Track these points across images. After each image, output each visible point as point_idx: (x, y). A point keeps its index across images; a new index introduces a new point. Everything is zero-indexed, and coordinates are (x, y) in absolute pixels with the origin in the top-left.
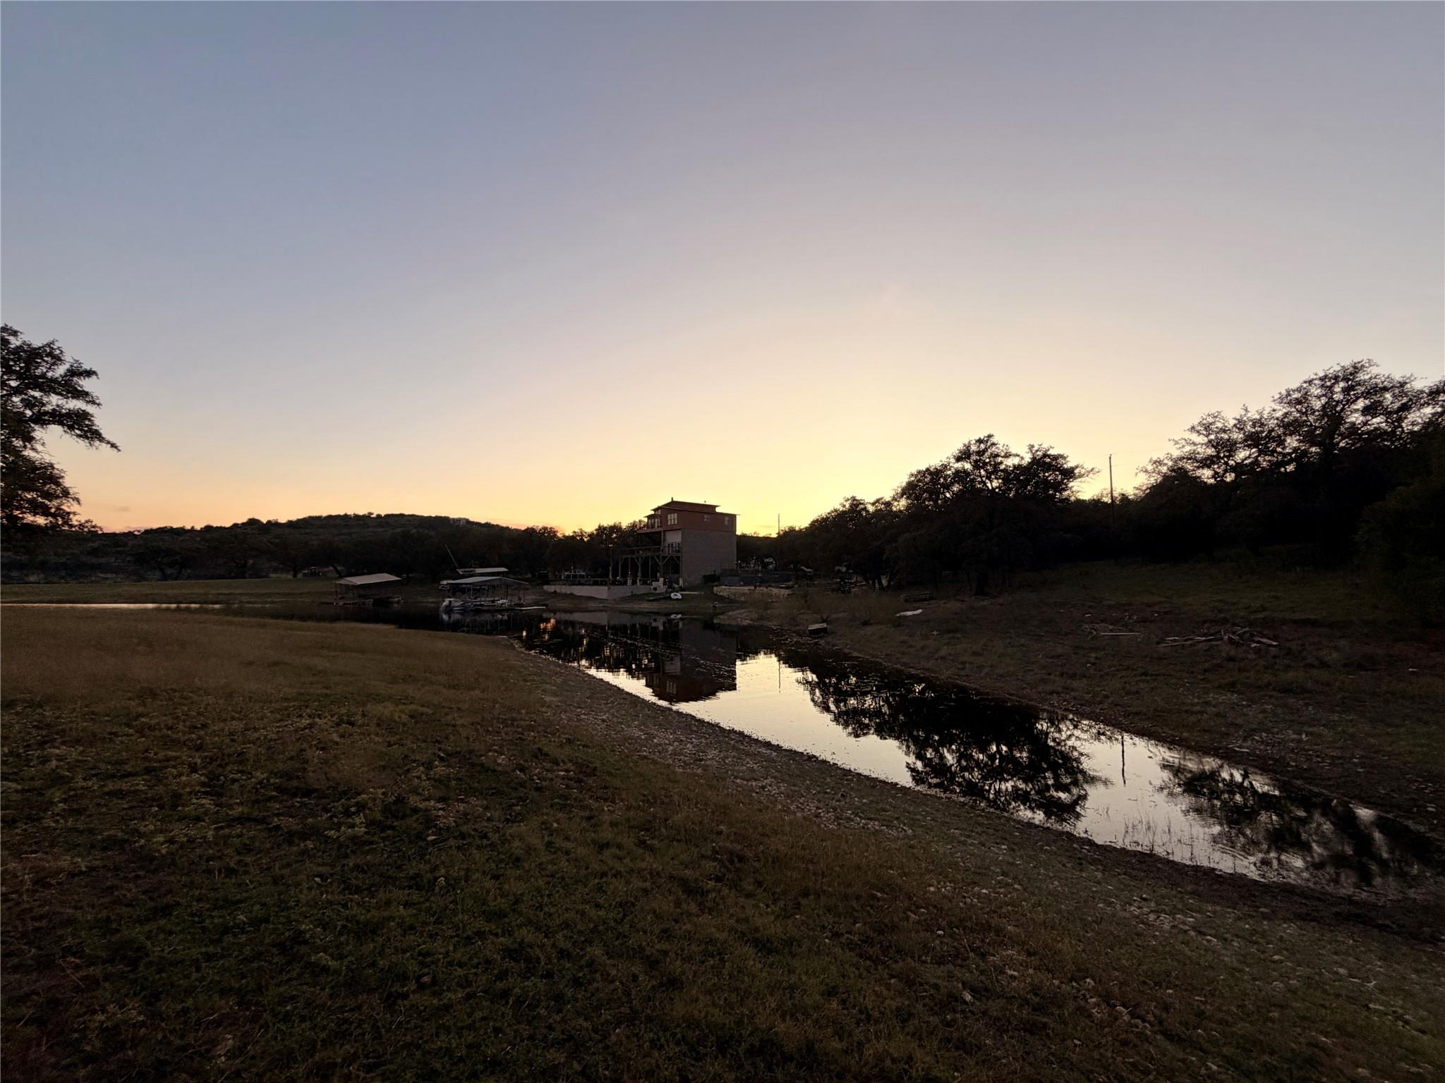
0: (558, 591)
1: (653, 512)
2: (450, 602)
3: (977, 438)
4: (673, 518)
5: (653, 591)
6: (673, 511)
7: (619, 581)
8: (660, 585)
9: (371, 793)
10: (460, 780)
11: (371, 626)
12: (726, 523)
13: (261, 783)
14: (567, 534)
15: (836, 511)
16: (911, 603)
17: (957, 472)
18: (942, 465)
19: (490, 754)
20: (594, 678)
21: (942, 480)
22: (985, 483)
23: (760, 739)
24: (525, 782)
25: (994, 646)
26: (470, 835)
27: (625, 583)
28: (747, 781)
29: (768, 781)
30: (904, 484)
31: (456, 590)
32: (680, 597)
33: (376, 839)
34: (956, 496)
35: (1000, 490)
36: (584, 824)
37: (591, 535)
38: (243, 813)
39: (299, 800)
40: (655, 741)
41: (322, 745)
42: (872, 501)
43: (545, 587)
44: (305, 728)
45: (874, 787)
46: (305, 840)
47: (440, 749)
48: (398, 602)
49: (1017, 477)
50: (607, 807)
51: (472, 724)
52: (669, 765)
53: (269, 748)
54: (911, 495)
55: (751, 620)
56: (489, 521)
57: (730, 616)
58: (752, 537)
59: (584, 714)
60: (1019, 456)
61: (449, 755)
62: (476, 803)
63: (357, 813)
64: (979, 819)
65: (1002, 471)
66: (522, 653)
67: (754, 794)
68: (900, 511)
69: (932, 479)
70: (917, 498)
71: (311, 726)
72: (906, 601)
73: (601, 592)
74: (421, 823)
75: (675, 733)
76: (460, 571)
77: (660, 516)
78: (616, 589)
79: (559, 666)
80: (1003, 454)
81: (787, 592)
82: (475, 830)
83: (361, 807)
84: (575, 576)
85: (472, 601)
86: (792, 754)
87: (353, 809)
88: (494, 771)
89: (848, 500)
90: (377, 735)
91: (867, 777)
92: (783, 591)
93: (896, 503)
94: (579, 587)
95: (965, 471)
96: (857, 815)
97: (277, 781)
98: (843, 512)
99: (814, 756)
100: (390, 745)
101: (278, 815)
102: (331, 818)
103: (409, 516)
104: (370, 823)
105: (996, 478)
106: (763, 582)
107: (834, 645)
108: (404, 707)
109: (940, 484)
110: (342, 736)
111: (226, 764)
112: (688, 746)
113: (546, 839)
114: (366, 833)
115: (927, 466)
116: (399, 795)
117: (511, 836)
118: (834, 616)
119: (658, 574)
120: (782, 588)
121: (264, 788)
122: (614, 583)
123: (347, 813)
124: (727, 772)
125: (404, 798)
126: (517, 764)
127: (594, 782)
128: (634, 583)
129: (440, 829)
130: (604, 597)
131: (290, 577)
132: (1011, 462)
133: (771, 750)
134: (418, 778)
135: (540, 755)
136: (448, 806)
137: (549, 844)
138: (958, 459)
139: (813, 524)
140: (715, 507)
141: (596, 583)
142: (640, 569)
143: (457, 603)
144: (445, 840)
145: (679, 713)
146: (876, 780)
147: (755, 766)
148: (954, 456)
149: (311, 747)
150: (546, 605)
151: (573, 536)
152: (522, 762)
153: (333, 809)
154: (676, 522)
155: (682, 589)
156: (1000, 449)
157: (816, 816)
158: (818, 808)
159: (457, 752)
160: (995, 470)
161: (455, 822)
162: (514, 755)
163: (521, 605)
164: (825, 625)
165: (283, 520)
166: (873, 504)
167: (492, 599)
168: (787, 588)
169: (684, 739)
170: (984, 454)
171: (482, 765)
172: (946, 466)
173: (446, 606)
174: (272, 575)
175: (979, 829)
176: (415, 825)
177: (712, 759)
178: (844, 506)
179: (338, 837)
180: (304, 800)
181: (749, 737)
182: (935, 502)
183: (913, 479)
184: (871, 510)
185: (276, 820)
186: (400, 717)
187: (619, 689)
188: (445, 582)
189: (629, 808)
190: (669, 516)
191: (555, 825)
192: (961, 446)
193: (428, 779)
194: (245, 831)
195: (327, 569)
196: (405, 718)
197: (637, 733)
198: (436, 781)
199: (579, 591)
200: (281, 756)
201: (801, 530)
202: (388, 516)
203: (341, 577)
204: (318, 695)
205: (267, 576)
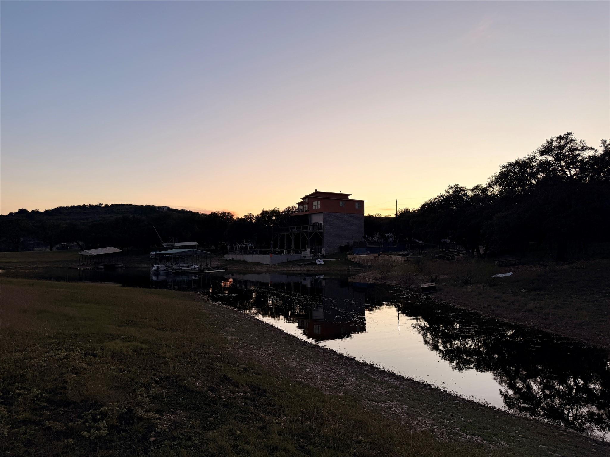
0: (235, 259)
1: (302, 200)
2: (158, 267)
3: (559, 136)
4: (316, 205)
5: (303, 259)
6: (317, 199)
7: (278, 251)
8: (307, 253)
9: (110, 406)
10: (170, 397)
11: (103, 285)
12: (357, 207)
13: (36, 396)
14: (240, 217)
15: (442, 196)
16: (504, 267)
17: (542, 164)
18: (529, 158)
19: (190, 379)
20: (262, 322)
21: (529, 170)
22: (565, 172)
23: (386, 370)
24: (216, 400)
25: (572, 302)
26: (179, 438)
27: (283, 252)
28: (378, 403)
29: (394, 403)
30: (498, 174)
31: (162, 259)
32: (323, 263)
33: (114, 438)
34: (539, 182)
35: (577, 177)
36: (259, 432)
37: (257, 218)
38: (26, 418)
39: (62, 409)
40: (308, 370)
41: (76, 371)
42: (471, 188)
43: (225, 256)
44: (64, 358)
45: (476, 410)
46: (67, 438)
47: (155, 375)
48: (121, 268)
49: (592, 166)
50: (276, 420)
51: (177, 357)
52: (319, 389)
53: (41, 372)
54: (503, 182)
55: (376, 280)
56: (184, 208)
57: (360, 277)
58: (376, 217)
59: (255, 349)
60: (593, 149)
61: (161, 379)
62: (182, 414)
63: (102, 419)
64: (563, 437)
65: (579, 161)
66: (210, 304)
67: (383, 413)
68: (494, 195)
69: (520, 171)
70: (508, 185)
71: (67, 357)
72: (500, 266)
73: (265, 259)
74: (145, 428)
75: (322, 364)
76: (164, 245)
77: (307, 203)
78: (275, 257)
79: (236, 313)
80: (580, 148)
81: (404, 258)
82: (182, 434)
83: (104, 415)
84: (246, 248)
85: (173, 266)
86: (412, 382)
87: (98, 417)
88: (193, 391)
89: (452, 187)
90: (112, 364)
91: (471, 402)
92: (400, 258)
93: (491, 189)
94: (251, 256)
95: (548, 163)
96: (464, 431)
97: (47, 395)
98: (448, 197)
99: (428, 385)
100: (121, 371)
101: (49, 420)
102: (84, 423)
103: (127, 205)
104: (111, 427)
105: (574, 168)
106: (385, 251)
107: (441, 300)
108: (129, 344)
109: (527, 173)
110: (88, 364)
111: (14, 383)
112: (332, 374)
113: (233, 443)
114: (108, 434)
115: (517, 159)
116: (129, 408)
117: (208, 439)
118: (441, 277)
119: (306, 246)
120: (400, 255)
121: (39, 400)
122: (274, 252)
123: (95, 420)
124: (362, 396)
125: (132, 410)
126: (209, 387)
127: (265, 400)
128: (289, 252)
129: (158, 433)
130: (268, 263)
131: (48, 250)
132: (587, 154)
133: (395, 379)
134: (142, 395)
135: (224, 379)
136: (163, 416)
137: (235, 447)
138: (542, 153)
139: (424, 206)
140: (348, 195)
141: (261, 253)
142: (293, 242)
143: (162, 268)
144: (162, 441)
145: (324, 349)
146: (478, 404)
147: (383, 392)
148: (539, 151)
149: (68, 371)
150: (226, 269)
151: (244, 219)
152: (212, 385)
153: (85, 416)
154: (319, 207)
155: (324, 257)
156: (578, 144)
157: (432, 431)
158: (433, 425)
159: (167, 377)
160: (573, 161)
161: (168, 428)
162: (207, 380)
163: (209, 269)
164: (434, 284)
165: (42, 210)
166: (472, 190)
167: (188, 265)
168: (403, 255)
169: (329, 369)
170: (564, 148)
171: (185, 387)
172: (532, 159)
173: (155, 270)
174: (36, 249)
175: (563, 445)
176: (141, 430)
177: (350, 385)
178: (449, 192)
179: (89, 437)
180: (65, 409)
181: (378, 369)
182: (523, 187)
183: (505, 170)
184: (470, 195)
185: (48, 423)
186: (127, 351)
187: (280, 330)
188: (154, 253)
189: (291, 421)
190: (314, 203)
191: (239, 432)
192: (544, 143)
193: (149, 396)
194: (28, 430)
195: (72, 244)
196: (130, 352)
197: (293, 364)
198: (153, 397)
199: (249, 258)
200: (49, 378)
201: (414, 211)
202: (112, 206)
203: (82, 249)
204: (71, 335)
205: (33, 250)
